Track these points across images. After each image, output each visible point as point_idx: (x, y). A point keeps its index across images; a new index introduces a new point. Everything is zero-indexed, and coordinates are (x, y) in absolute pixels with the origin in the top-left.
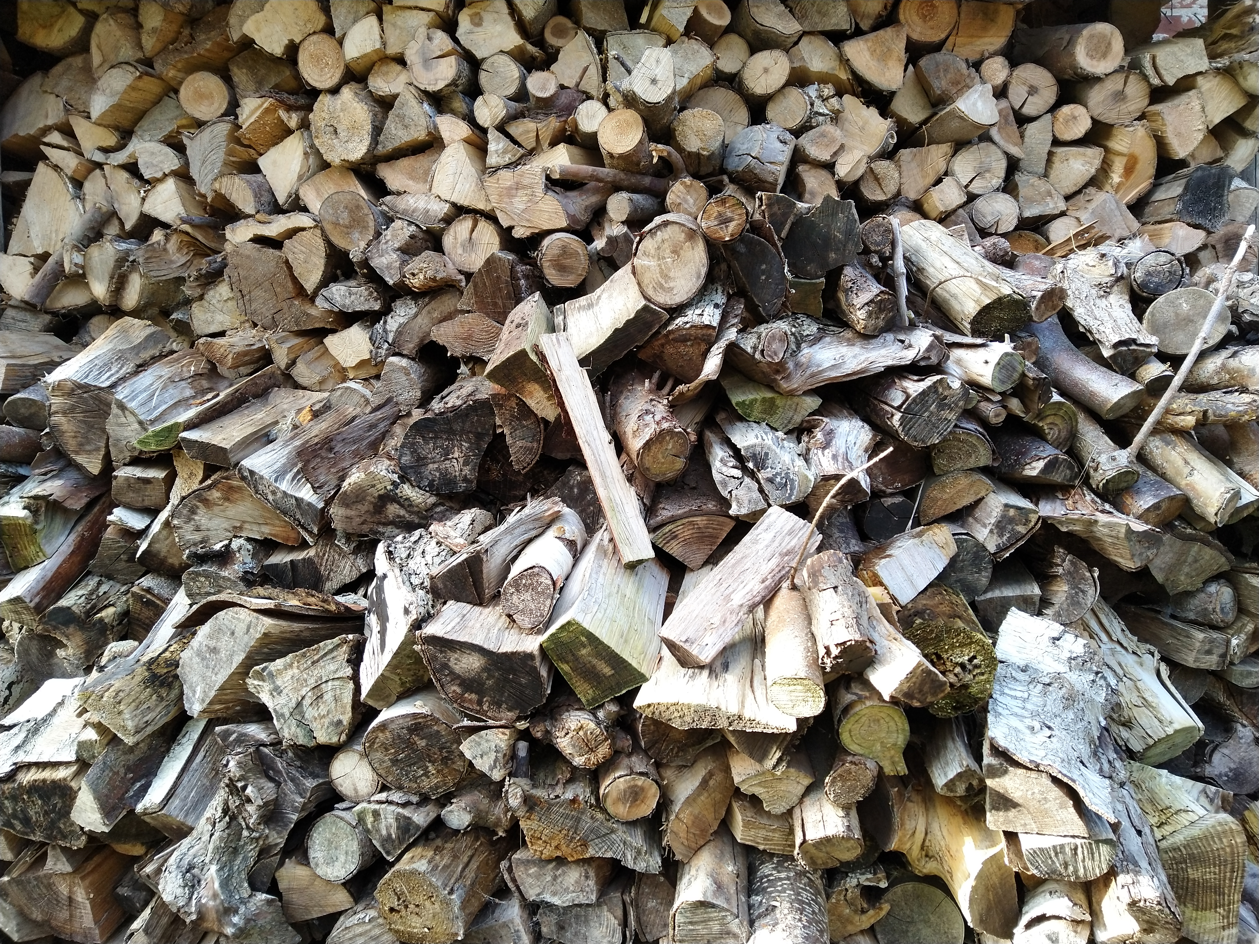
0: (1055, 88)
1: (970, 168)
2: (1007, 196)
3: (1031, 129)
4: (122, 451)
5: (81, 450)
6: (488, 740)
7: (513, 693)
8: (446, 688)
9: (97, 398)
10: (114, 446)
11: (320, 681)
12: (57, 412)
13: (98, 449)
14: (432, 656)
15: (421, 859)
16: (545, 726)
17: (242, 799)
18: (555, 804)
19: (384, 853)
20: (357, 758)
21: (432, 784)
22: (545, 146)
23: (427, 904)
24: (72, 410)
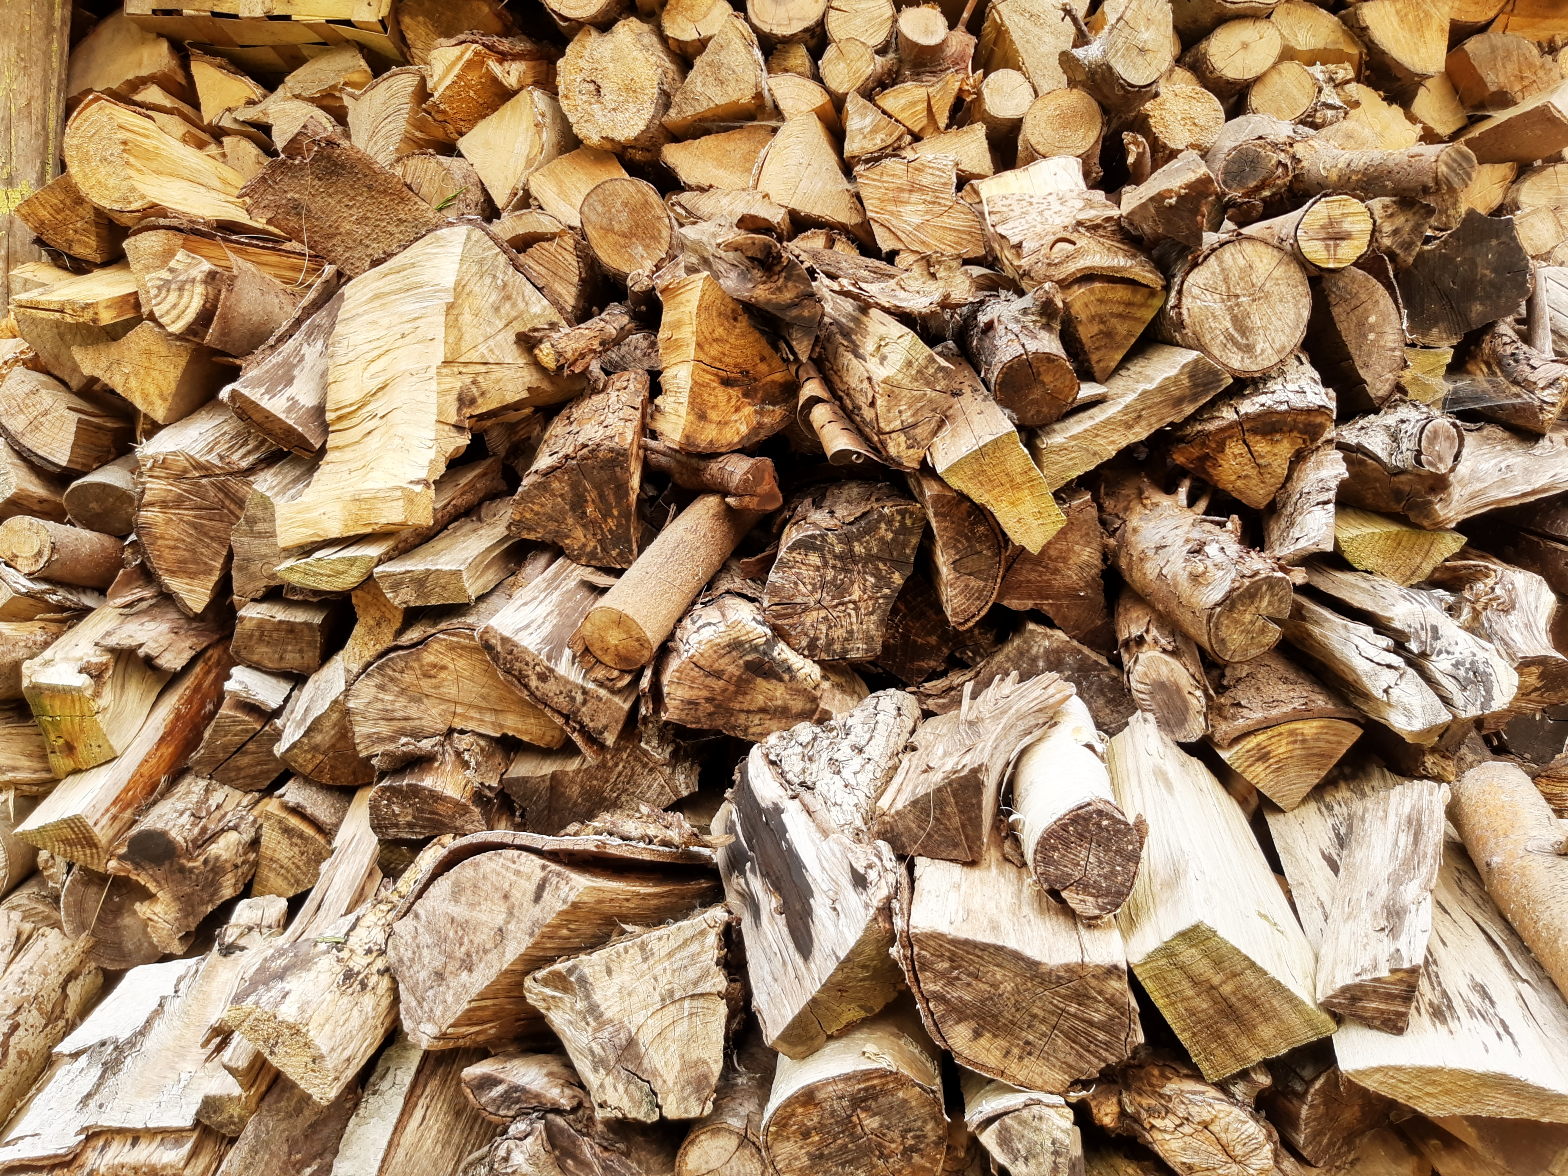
4: (252, 578)
5: (181, 569)
6: (1037, 1130)
7: (1071, 1037)
8: (944, 1029)
9: (222, 488)
10: (241, 569)
11: (669, 998)
12: (152, 504)
13: (209, 572)
14: (924, 967)
16: (1120, 1103)
20: (734, 1142)
22: (943, 122)
24: (178, 502)
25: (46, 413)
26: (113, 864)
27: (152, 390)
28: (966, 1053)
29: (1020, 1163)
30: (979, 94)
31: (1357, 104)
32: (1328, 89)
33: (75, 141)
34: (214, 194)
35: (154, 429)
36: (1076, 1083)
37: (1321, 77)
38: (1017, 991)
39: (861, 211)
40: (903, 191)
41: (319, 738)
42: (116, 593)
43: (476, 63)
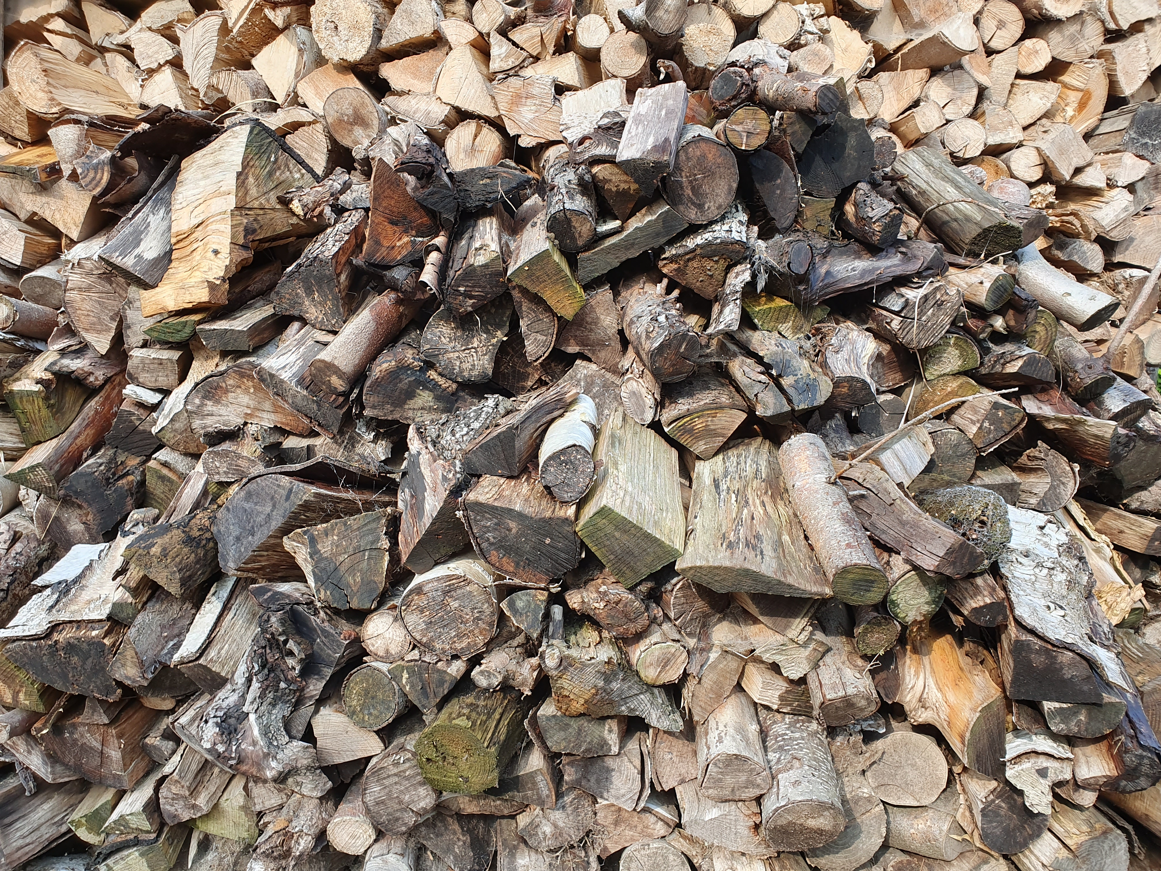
0: (1022, 24)
1: (944, 95)
2: (975, 123)
3: (998, 59)
4: (135, 334)
5: (91, 328)
7: (549, 557)
10: (128, 329)
11: (358, 549)
12: (73, 289)
13: (108, 330)
14: (474, 521)
15: (459, 715)
16: (582, 597)
17: (281, 652)
18: (589, 666)
19: (419, 706)
20: (391, 619)
21: (463, 645)
22: (551, 49)
23: (466, 756)
24: (89, 289)
25: (6, 233)
26: (60, 493)
27: (69, 220)
29: (517, 617)
30: (574, 31)
31: (827, 31)
32: (808, 21)
33: (14, 70)
34: (101, 97)
35: (72, 244)
36: (552, 582)
37: (805, 13)
38: (520, 532)
39: (497, 109)
40: (521, 97)
41: (177, 425)
42: (53, 342)
43: (257, 10)
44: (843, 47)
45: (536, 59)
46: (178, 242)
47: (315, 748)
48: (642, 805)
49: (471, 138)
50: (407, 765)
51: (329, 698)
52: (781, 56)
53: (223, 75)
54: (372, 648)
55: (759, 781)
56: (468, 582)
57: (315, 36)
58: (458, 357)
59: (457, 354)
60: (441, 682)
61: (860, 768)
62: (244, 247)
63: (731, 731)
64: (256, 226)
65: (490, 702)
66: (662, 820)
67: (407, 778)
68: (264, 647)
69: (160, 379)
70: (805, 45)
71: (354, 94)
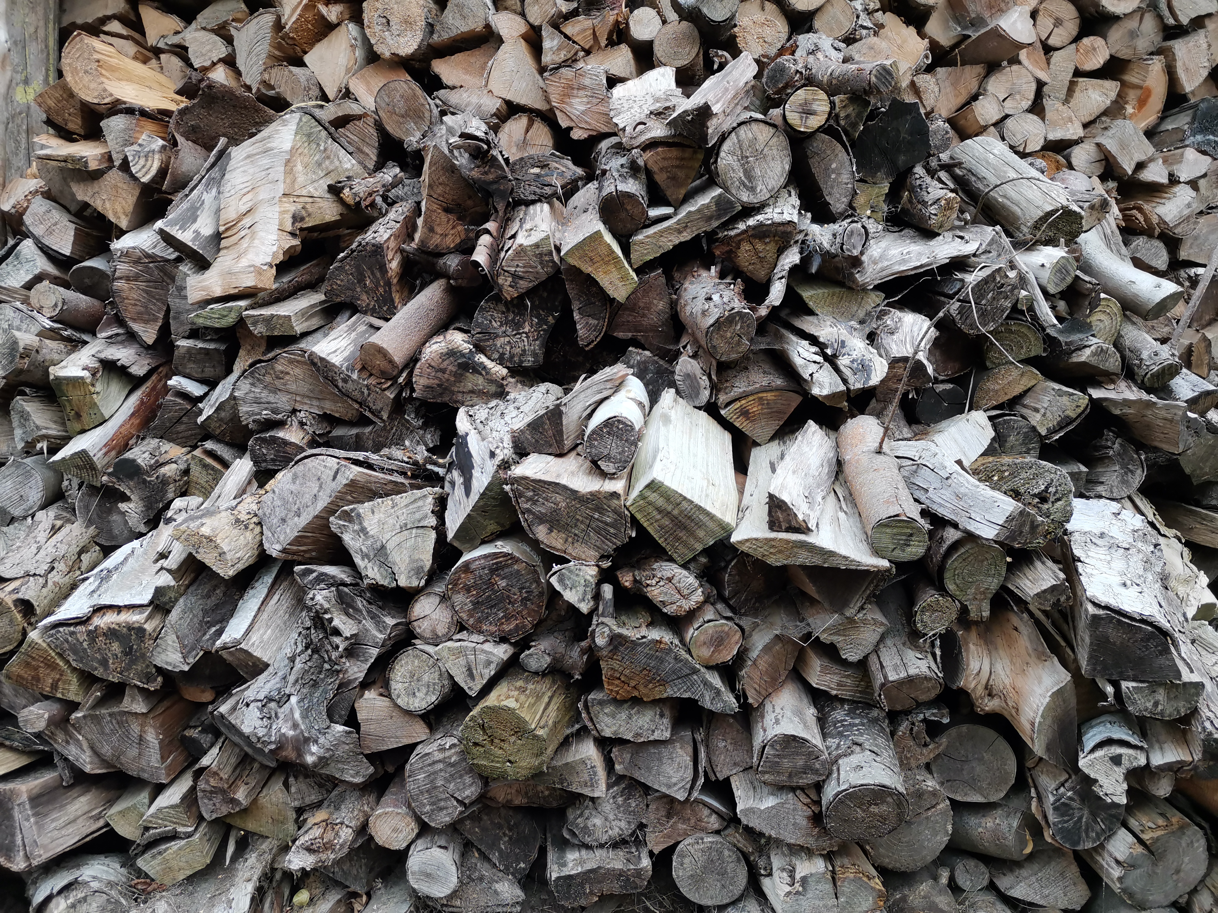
0: (1078, 21)
1: (1002, 88)
2: (1035, 117)
3: (1057, 56)
4: (182, 323)
5: (139, 318)
6: (577, 575)
7: (598, 532)
8: (534, 528)
9: (162, 270)
10: (175, 318)
11: (405, 527)
12: (121, 278)
13: (155, 320)
14: (521, 495)
15: (508, 697)
16: (634, 576)
17: (326, 632)
18: (641, 644)
19: (466, 688)
20: (438, 600)
21: (512, 626)
22: (603, 42)
23: (513, 739)
24: (136, 278)
25: (56, 224)
26: (105, 478)
27: (119, 210)
28: (545, 541)
29: (568, 590)
30: (627, 24)
31: (881, 26)
32: (863, 16)
33: (68, 61)
34: (153, 92)
35: (121, 233)
36: (603, 557)
37: (860, 7)
38: (567, 507)
39: (548, 101)
40: (573, 89)
41: (223, 414)
42: (101, 331)
43: (310, 6)
44: (899, 42)
45: (588, 52)
46: (227, 230)
47: (358, 732)
48: (695, 794)
49: (523, 131)
50: (453, 751)
51: (374, 683)
52: (835, 49)
53: (274, 71)
54: (418, 630)
55: (818, 766)
56: (517, 560)
57: (367, 31)
58: (509, 342)
59: (507, 339)
60: (488, 663)
61: (923, 761)
62: (293, 234)
63: (788, 713)
64: (304, 213)
65: (539, 687)
66: (716, 813)
67: (452, 765)
68: (308, 629)
69: (206, 370)
70: (861, 39)
71: (405, 86)
